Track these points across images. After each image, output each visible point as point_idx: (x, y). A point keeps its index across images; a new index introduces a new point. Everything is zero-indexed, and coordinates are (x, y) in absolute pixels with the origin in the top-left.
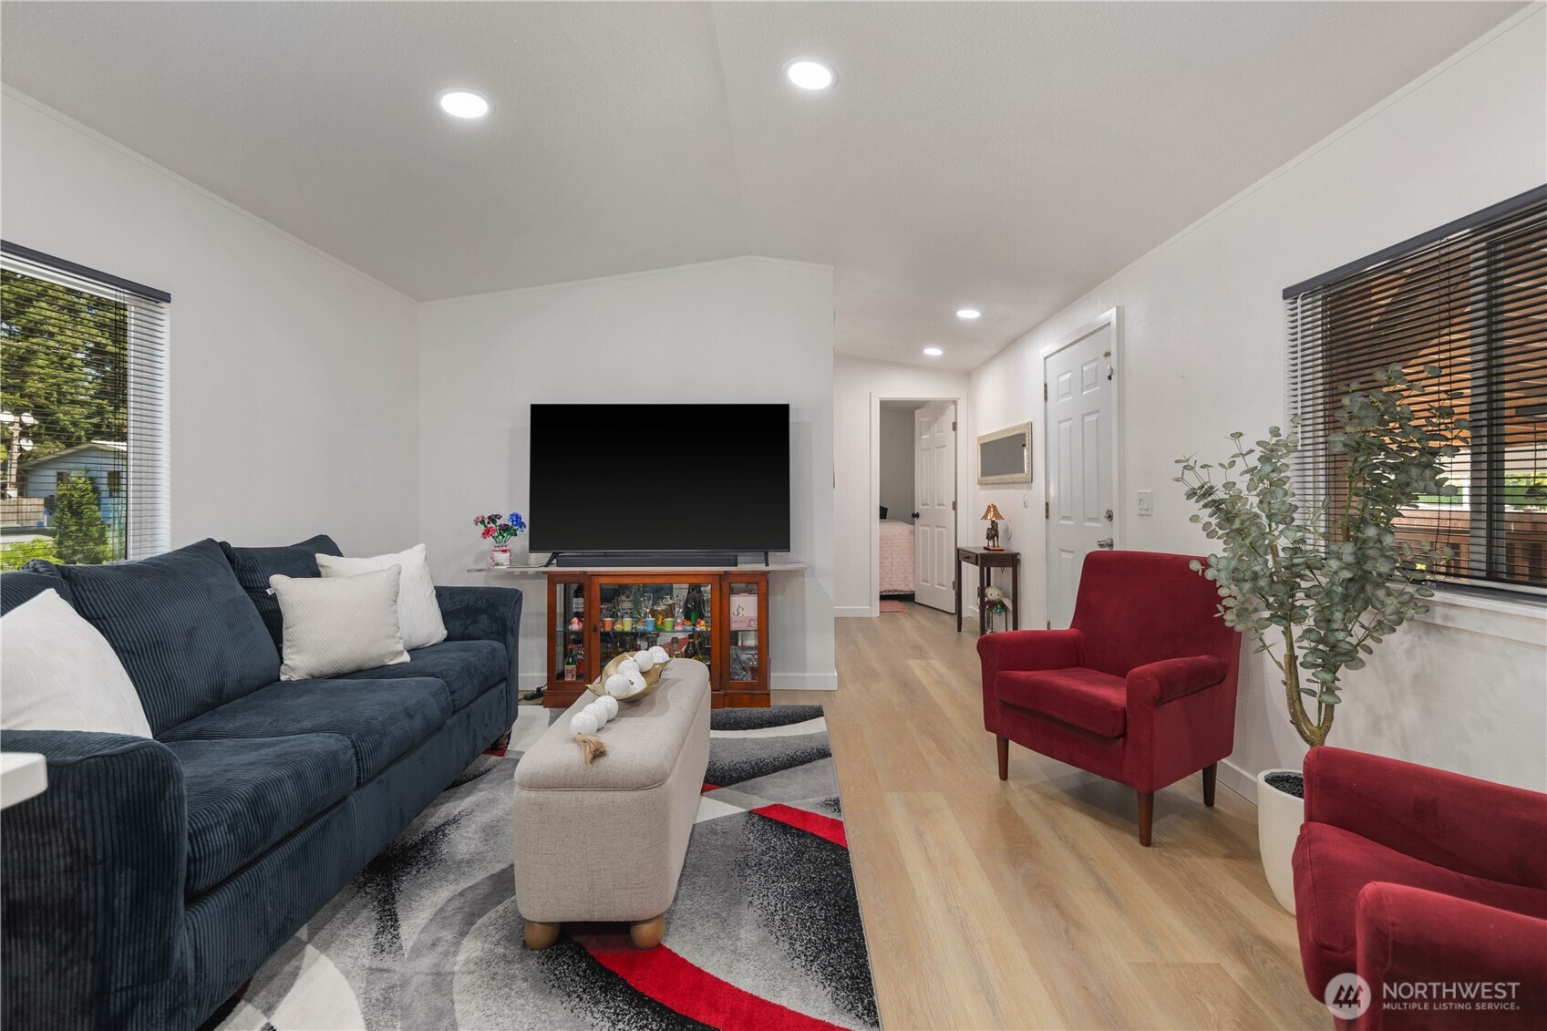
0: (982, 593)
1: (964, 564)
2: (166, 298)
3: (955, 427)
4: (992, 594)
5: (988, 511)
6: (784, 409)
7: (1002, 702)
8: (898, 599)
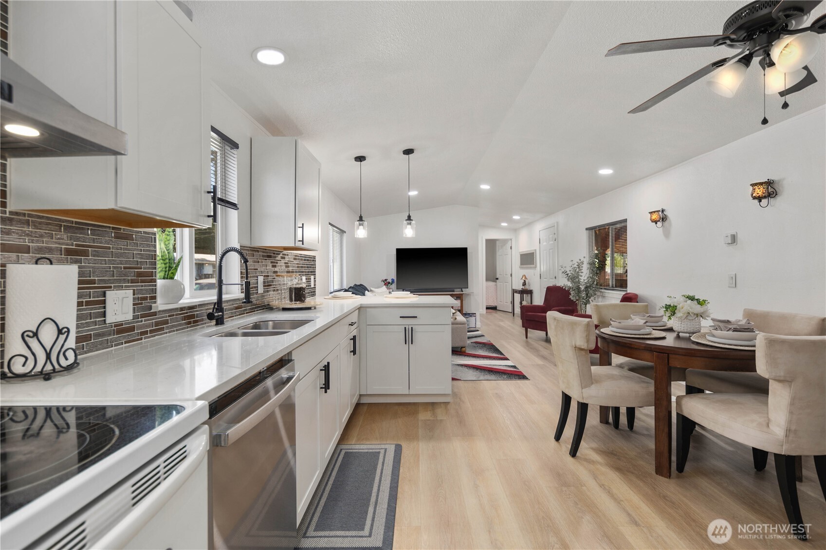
0: (521, 303)
1: (515, 294)
2: (345, 232)
3: (511, 247)
4: (524, 303)
5: (523, 277)
6: (466, 249)
7: (527, 320)
8: (492, 308)
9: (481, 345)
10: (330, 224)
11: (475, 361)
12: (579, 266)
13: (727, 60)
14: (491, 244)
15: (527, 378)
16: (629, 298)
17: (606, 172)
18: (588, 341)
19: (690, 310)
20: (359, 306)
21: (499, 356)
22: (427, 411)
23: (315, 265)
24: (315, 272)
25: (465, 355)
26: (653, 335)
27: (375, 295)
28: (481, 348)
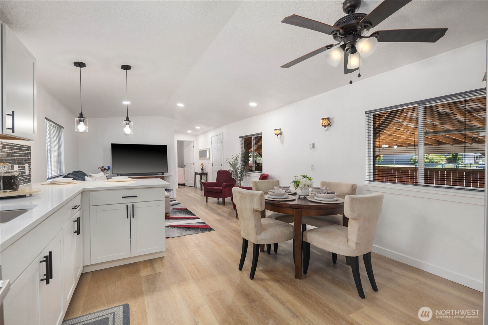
0: (201, 181)
1: (197, 175)
2: (63, 128)
3: (193, 146)
4: (203, 181)
5: (201, 165)
6: (166, 146)
7: (207, 191)
8: (182, 185)
9: (179, 210)
10: (46, 118)
11: (177, 222)
12: (236, 159)
13: (333, 45)
14: (181, 144)
15: (213, 230)
16: (264, 177)
17: (253, 104)
18: (261, 206)
19: (306, 183)
20: (82, 190)
21: (193, 216)
22: (147, 268)
23: (30, 154)
24: (30, 160)
25: (170, 219)
26: (290, 198)
27: (95, 180)
28: (179, 212)
